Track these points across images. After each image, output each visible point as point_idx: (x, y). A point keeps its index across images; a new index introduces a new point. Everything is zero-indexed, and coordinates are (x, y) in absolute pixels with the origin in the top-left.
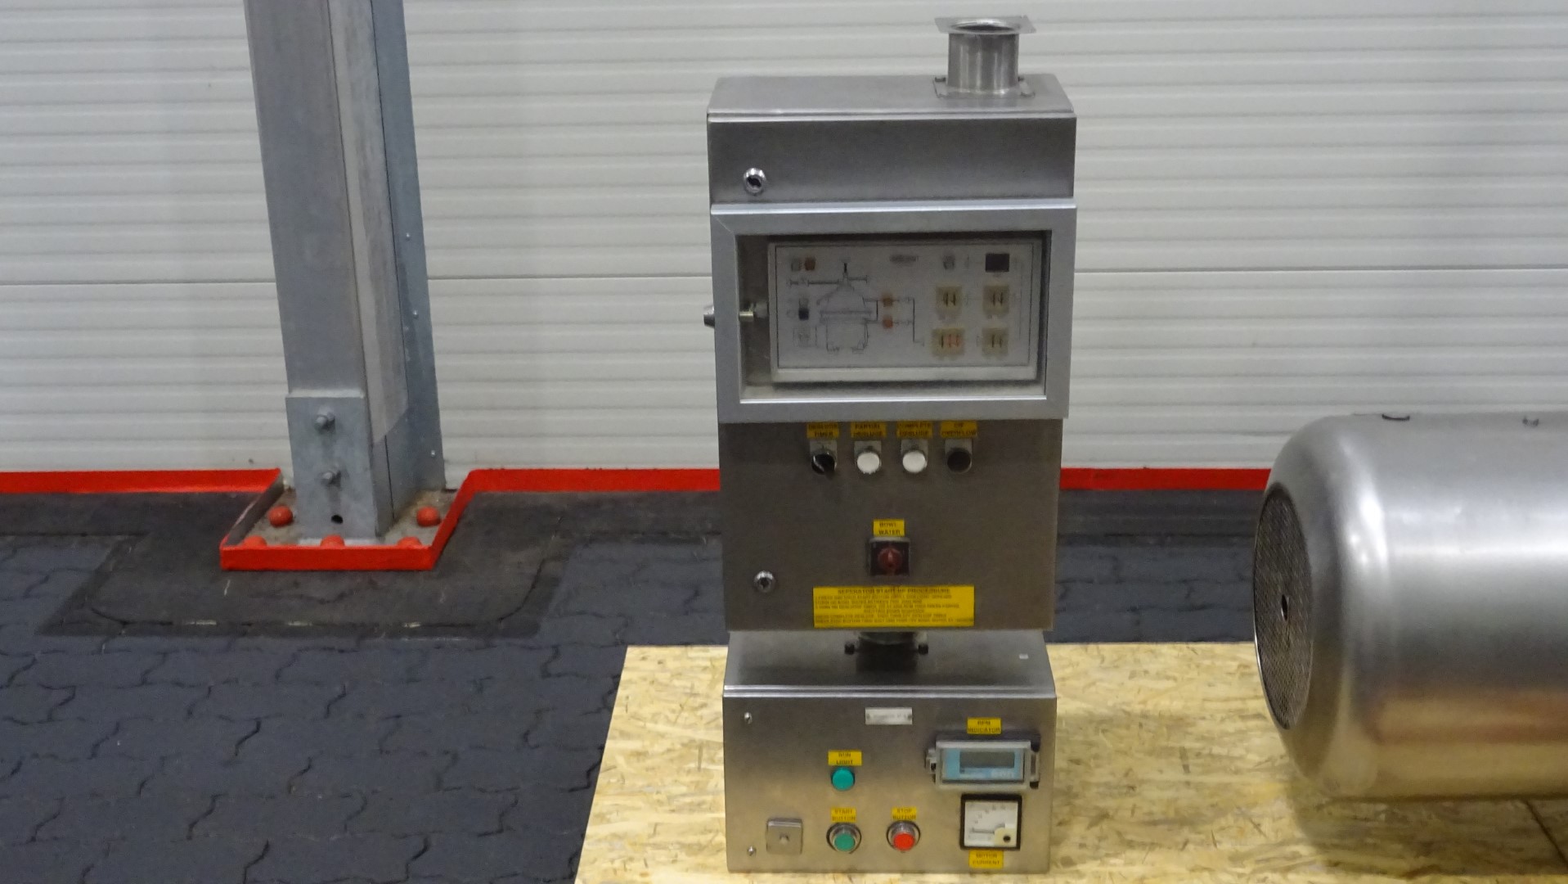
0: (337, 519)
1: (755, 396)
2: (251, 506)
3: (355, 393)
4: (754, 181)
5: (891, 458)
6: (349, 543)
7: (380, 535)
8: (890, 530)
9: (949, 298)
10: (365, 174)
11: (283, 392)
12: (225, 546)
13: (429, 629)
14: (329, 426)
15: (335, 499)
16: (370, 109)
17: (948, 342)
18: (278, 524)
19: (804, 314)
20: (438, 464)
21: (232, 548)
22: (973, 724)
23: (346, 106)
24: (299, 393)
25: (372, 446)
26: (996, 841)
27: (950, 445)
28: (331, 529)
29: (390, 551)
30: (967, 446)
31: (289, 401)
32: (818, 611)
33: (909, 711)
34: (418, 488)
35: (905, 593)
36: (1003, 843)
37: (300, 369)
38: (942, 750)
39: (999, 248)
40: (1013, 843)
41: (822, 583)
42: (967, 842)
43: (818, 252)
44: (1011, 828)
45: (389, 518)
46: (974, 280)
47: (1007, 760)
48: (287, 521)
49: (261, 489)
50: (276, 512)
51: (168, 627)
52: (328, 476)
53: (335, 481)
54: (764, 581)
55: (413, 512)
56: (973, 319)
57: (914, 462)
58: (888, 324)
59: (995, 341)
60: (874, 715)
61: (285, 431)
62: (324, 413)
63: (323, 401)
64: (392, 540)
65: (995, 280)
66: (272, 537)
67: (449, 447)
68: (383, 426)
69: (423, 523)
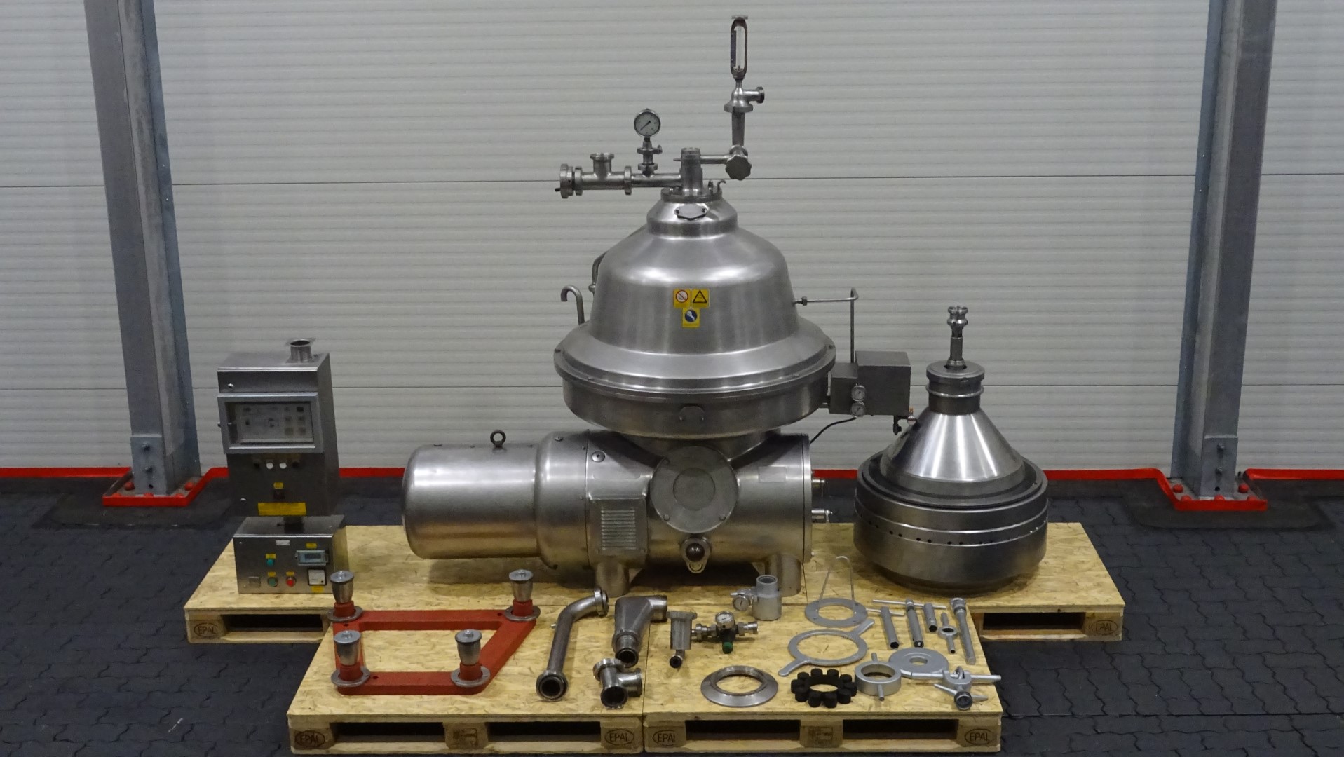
0: (151, 487)
1: (235, 446)
2: (117, 482)
3: (158, 436)
4: (231, 387)
5: (276, 464)
6: (155, 496)
7: (168, 493)
8: (279, 486)
9: (288, 420)
10: (164, 349)
11: (129, 435)
12: (105, 496)
13: (181, 527)
14: (147, 449)
15: (150, 478)
16: (167, 323)
17: (289, 432)
18: (128, 489)
19: (247, 423)
20: (198, 465)
21: (108, 497)
22: (308, 545)
23: (155, 324)
24: (136, 436)
25: (165, 457)
26: (319, 583)
27: (293, 461)
28: (149, 490)
29: (172, 498)
30: (298, 461)
31: (132, 439)
32: (260, 510)
33: (288, 541)
34: (188, 476)
35: (286, 505)
36: (321, 583)
37: (137, 426)
38: (299, 553)
39: (301, 406)
40: (324, 583)
41: (261, 502)
42: (311, 583)
43: (251, 407)
44: (323, 578)
45: (173, 486)
46: (295, 415)
47: (318, 556)
48: (132, 488)
49: (121, 476)
50: (128, 485)
51: (80, 526)
52: (146, 468)
53: (150, 471)
54: (243, 501)
55: (184, 485)
56: (295, 425)
57: (283, 466)
58: (272, 426)
59: (303, 431)
60: (278, 542)
61: (130, 451)
62: (146, 443)
63: (146, 439)
64: (173, 495)
65: (300, 414)
66: (125, 494)
67: (202, 458)
68: (170, 449)
69: (187, 489)
